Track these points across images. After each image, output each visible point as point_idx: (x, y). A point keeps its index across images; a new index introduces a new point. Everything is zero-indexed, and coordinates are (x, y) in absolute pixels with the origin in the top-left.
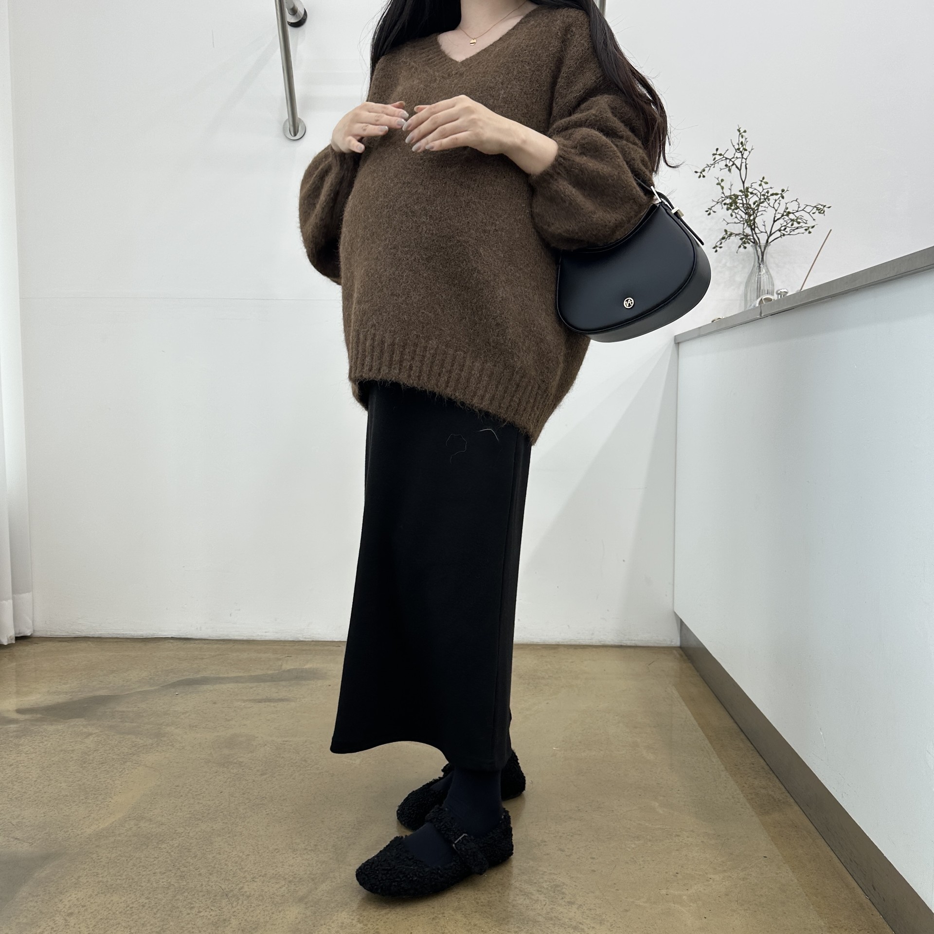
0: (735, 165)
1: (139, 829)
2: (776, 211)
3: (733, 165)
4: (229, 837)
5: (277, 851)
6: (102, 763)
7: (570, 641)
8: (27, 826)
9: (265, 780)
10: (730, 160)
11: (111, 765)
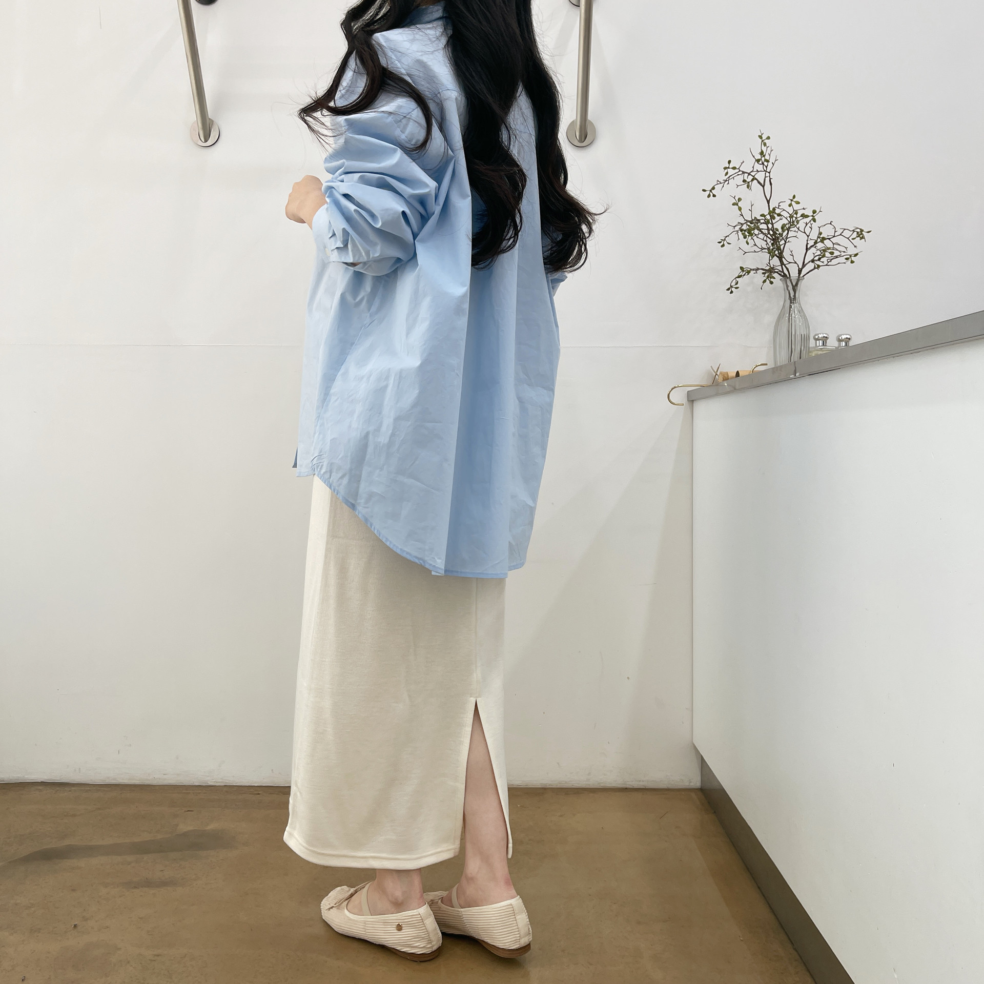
0: (756, 179)
2: (808, 236)
3: (752, 180)
7: (560, 783)
10: (749, 174)
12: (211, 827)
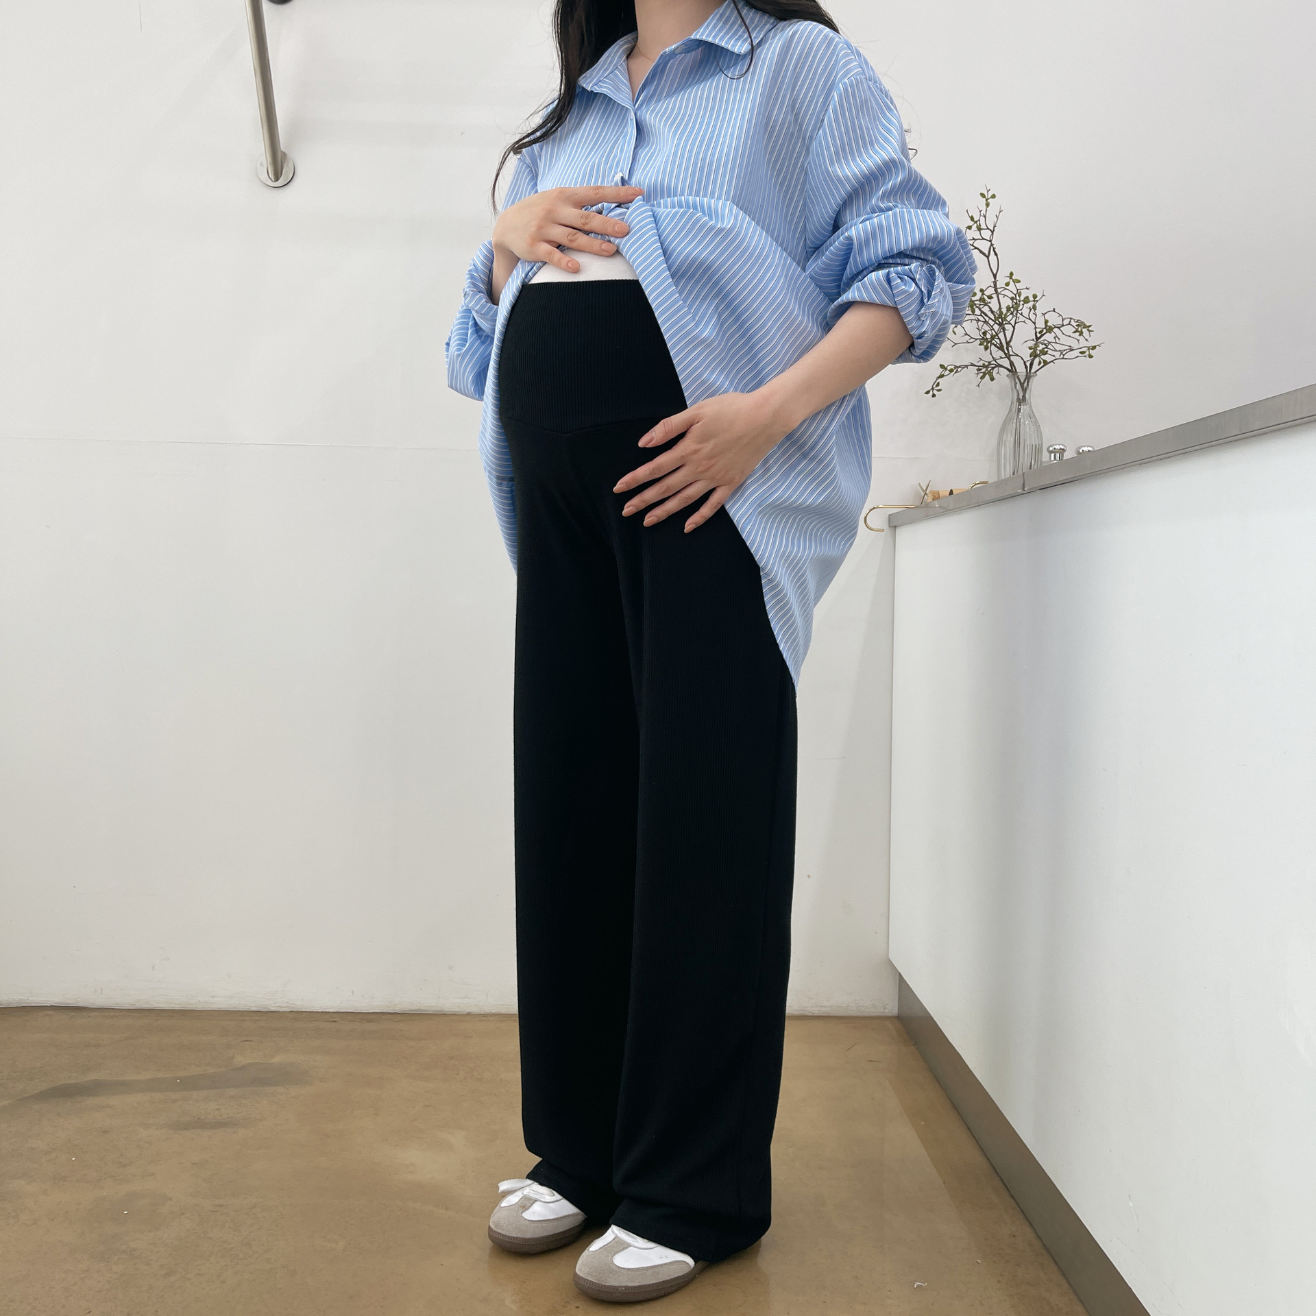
12: (276, 1060)
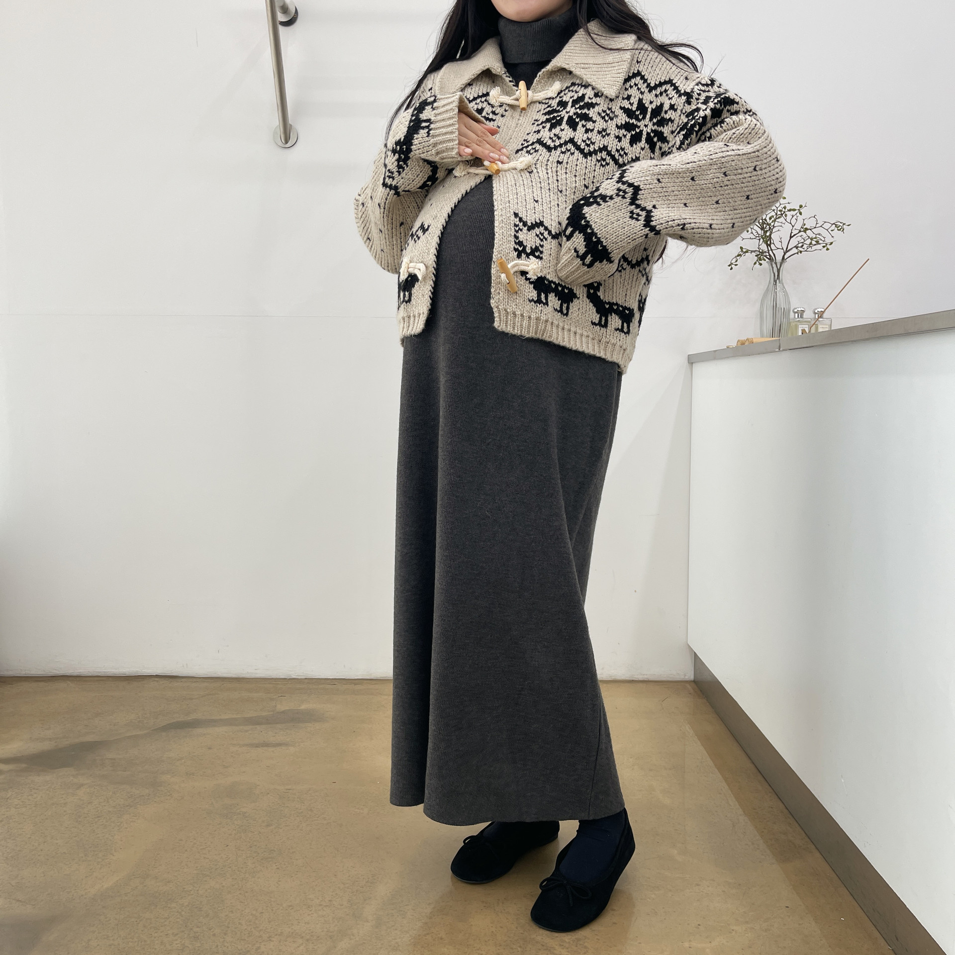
1: (145, 888)
2: (793, 226)
4: (240, 894)
5: (291, 908)
6: (98, 817)
8: (27, 887)
9: (272, 832)
11: (108, 818)
12: (303, 707)
